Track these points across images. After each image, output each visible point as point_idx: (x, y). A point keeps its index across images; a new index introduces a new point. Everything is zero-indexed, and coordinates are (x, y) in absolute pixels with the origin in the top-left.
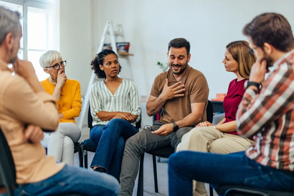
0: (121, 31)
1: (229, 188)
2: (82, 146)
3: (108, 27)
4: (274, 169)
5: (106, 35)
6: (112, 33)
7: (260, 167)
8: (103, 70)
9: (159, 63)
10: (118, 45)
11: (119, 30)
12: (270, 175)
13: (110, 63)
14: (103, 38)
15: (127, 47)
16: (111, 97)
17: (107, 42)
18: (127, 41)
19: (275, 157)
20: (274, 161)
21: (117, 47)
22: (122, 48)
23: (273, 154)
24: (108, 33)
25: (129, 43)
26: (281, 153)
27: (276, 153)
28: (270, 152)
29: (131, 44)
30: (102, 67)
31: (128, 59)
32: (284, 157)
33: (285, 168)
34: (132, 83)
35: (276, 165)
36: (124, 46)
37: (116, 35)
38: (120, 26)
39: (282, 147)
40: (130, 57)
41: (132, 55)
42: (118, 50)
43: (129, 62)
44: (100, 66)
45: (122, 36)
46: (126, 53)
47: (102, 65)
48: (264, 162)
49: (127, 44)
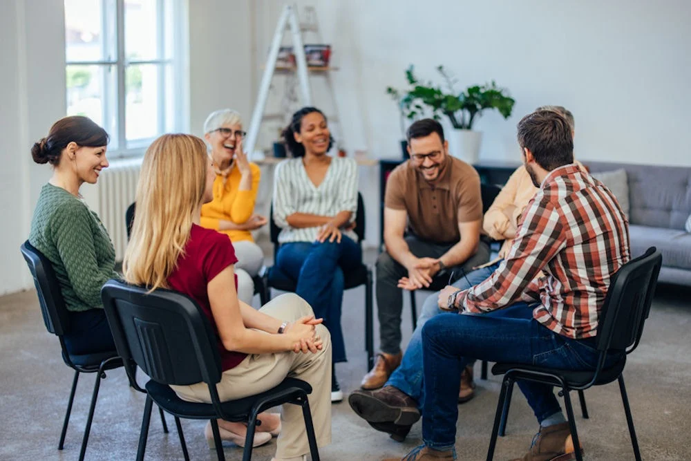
0: (312, 21)
1: (509, 369)
2: (265, 281)
3: (288, 17)
4: (570, 339)
5: (283, 32)
6: (295, 28)
7: (553, 337)
8: (300, 141)
9: (390, 90)
10: (309, 49)
11: (309, 19)
12: (566, 346)
13: (312, 129)
14: (278, 37)
15: (325, 55)
16: (312, 192)
17: (287, 44)
18: (325, 42)
20: (569, 327)
21: (306, 53)
22: (316, 56)
23: (568, 318)
24: (288, 27)
25: (328, 47)
26: (578, 316)
27: (571, 316)
28: (564, 316)
29: (333, 49)
32: (583, 321)
33: (584, 336)
35: (573, 333)
36: (320, 52)
37: (303, 29)
38: (310, 9)
39: (578, 308)
40: (332, 73)
41: (336, 69)
42: (307, 60)
44: (296, 135)
45: (315, 29)
46: (324, 68)
47: (299, 131)
48: (557, 329)
49: (325, 49)
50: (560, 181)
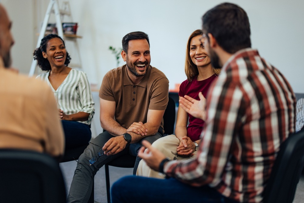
0: (67, 10)
3: (53, 5)
5: (50, 14)
6: (57, 11)
8: (46, 58)
9: (111, 48)
10: (65, 25)
11: (65, 8)
14: (47, 17)
15: (74, 28)
17: (52, 22)
18: (75, 21)
19: (238, 187)
20: (237, 191)
21: (63, 27)
22: (69, 29)
23: (236, 184)
24: (53, 11)
25: (76, 24)
26: (245, 182)
28: (233, 181)
29: (79, 25)
30: (45, 54)
31: (75, 41)
32: (249, 186)
34: (81, 73)
35: (241, 197)
36: (72, 27)
37: (62, 14)
38: (66, 3)
39: (245, 174)
40: (78, 40)
41: (80, 37)
42: (64, 31)
43: (76, 45)
44: (43, 53)
45: (69, 15)
46: (74, 36)
47: (45, 51)
48: (227, 193)
49: (74, 25)
50: (241, 63)
